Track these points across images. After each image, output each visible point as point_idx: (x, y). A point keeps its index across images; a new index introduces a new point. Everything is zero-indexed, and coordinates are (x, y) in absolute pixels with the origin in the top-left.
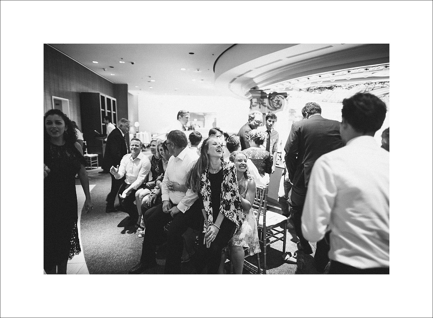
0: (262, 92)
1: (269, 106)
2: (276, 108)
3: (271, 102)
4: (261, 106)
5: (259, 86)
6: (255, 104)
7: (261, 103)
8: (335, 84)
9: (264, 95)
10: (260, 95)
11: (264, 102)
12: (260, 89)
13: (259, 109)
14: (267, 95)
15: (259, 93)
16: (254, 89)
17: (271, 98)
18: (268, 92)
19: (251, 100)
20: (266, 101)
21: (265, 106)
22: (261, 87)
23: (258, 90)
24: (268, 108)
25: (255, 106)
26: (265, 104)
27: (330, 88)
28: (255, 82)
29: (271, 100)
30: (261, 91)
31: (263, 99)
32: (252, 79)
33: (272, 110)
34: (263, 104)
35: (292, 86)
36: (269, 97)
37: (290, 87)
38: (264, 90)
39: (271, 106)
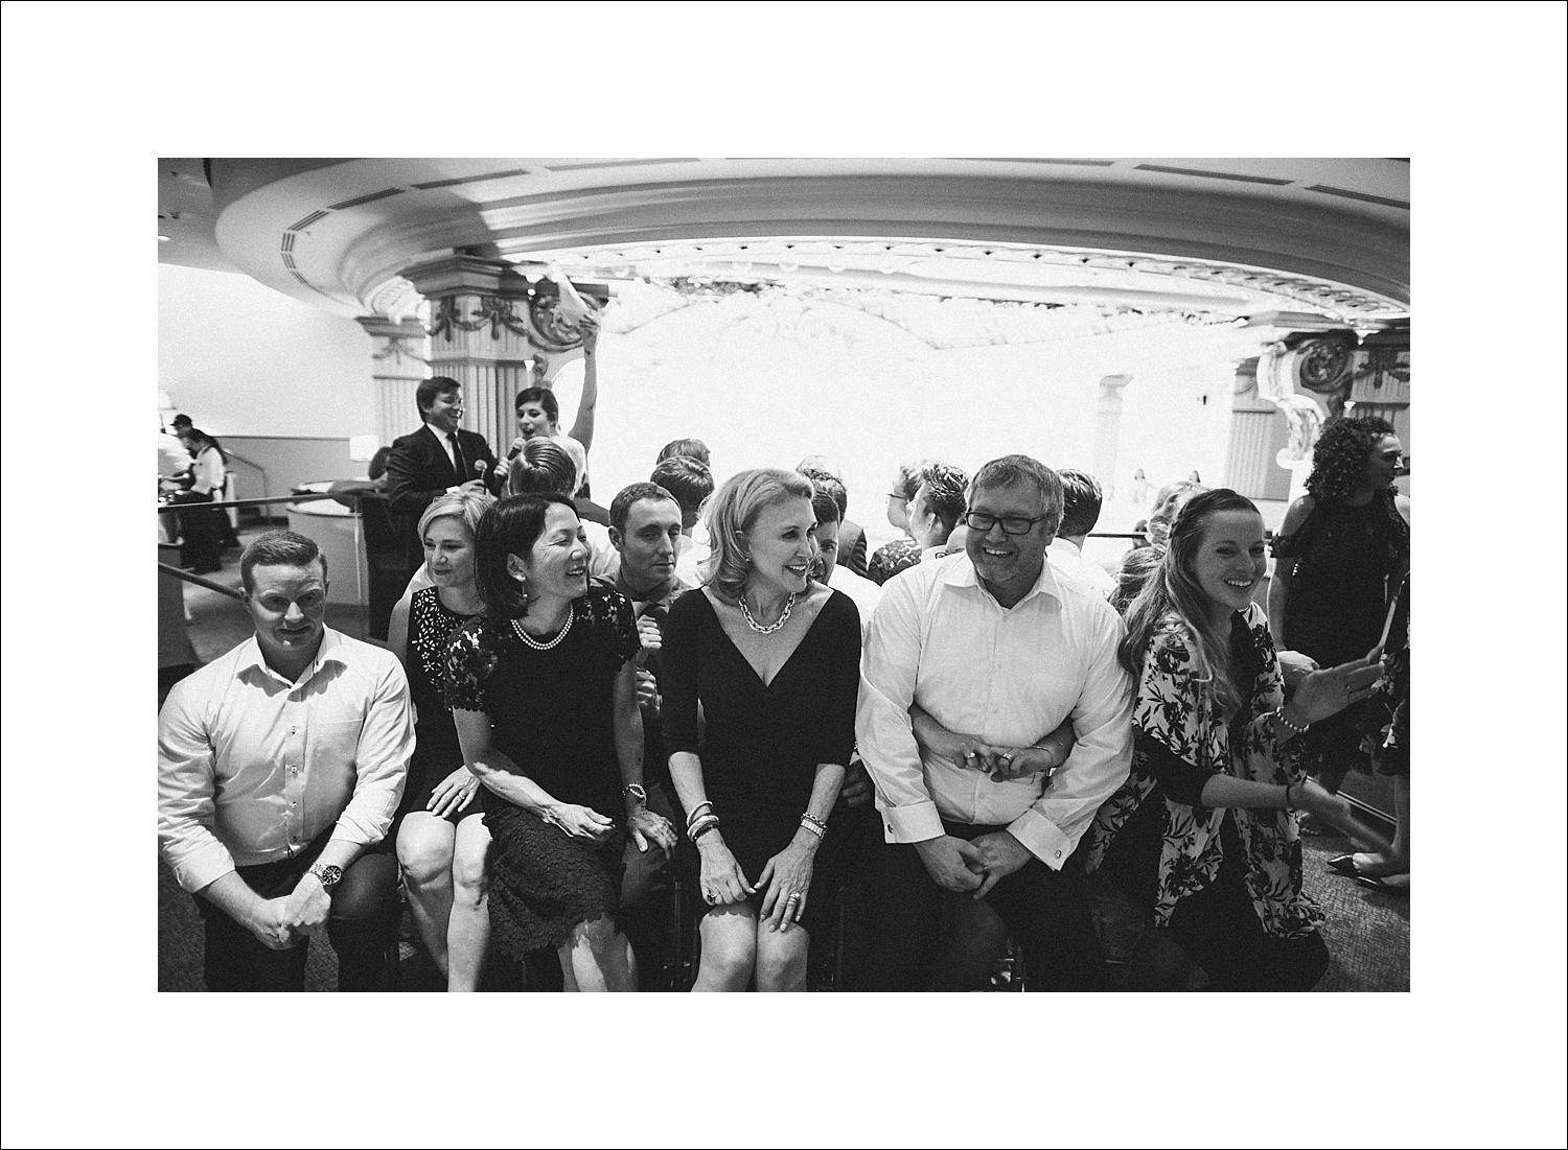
0: (508, 272)
1: (533, 331)
2: (564, 343)
3: (541, 316)
4: (501, 328)
5: (502, 244)
6: (476, 318)
7: (497, 318)
8: (767, 277)
9: (517, 285)
10: (496, 284)
11: (514, 313)
12: (505, 257)
13: (494, 342)
14: (530, 285)
15: (494, 275)
16: (473, 254)
17: (543, 301)
18: (533, 276)
19: (449, 301)
20: (521, 309)
21: (520, 332)
22: (512, 251)
23: (495, 258)
24: (531, 341)
25: (475, 327)
26: (519, 325)
27: (752, 288)
28: (485, 225)
29: (539, 309)
30: (507, 265)
31: (511, 299)
32: (476, 207)
33: (546, 350)
34: (509, 321)
35: (631, 267)
36: (537, 297)
37: (620, 269)
38: (523, 263)
39: (542, 333)
